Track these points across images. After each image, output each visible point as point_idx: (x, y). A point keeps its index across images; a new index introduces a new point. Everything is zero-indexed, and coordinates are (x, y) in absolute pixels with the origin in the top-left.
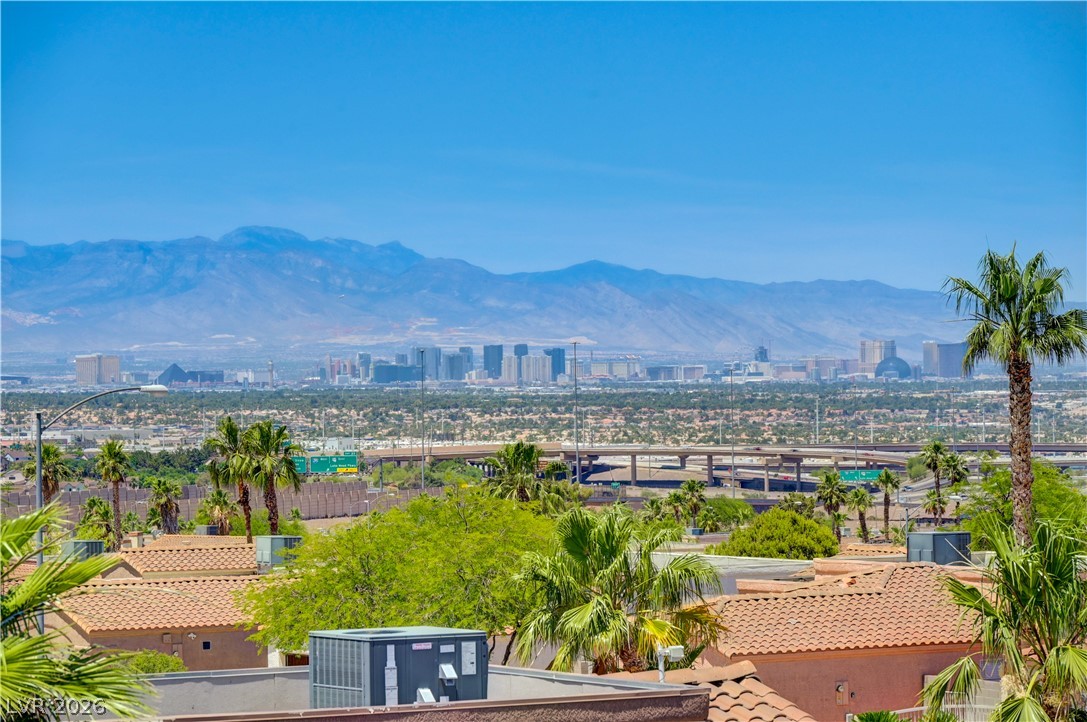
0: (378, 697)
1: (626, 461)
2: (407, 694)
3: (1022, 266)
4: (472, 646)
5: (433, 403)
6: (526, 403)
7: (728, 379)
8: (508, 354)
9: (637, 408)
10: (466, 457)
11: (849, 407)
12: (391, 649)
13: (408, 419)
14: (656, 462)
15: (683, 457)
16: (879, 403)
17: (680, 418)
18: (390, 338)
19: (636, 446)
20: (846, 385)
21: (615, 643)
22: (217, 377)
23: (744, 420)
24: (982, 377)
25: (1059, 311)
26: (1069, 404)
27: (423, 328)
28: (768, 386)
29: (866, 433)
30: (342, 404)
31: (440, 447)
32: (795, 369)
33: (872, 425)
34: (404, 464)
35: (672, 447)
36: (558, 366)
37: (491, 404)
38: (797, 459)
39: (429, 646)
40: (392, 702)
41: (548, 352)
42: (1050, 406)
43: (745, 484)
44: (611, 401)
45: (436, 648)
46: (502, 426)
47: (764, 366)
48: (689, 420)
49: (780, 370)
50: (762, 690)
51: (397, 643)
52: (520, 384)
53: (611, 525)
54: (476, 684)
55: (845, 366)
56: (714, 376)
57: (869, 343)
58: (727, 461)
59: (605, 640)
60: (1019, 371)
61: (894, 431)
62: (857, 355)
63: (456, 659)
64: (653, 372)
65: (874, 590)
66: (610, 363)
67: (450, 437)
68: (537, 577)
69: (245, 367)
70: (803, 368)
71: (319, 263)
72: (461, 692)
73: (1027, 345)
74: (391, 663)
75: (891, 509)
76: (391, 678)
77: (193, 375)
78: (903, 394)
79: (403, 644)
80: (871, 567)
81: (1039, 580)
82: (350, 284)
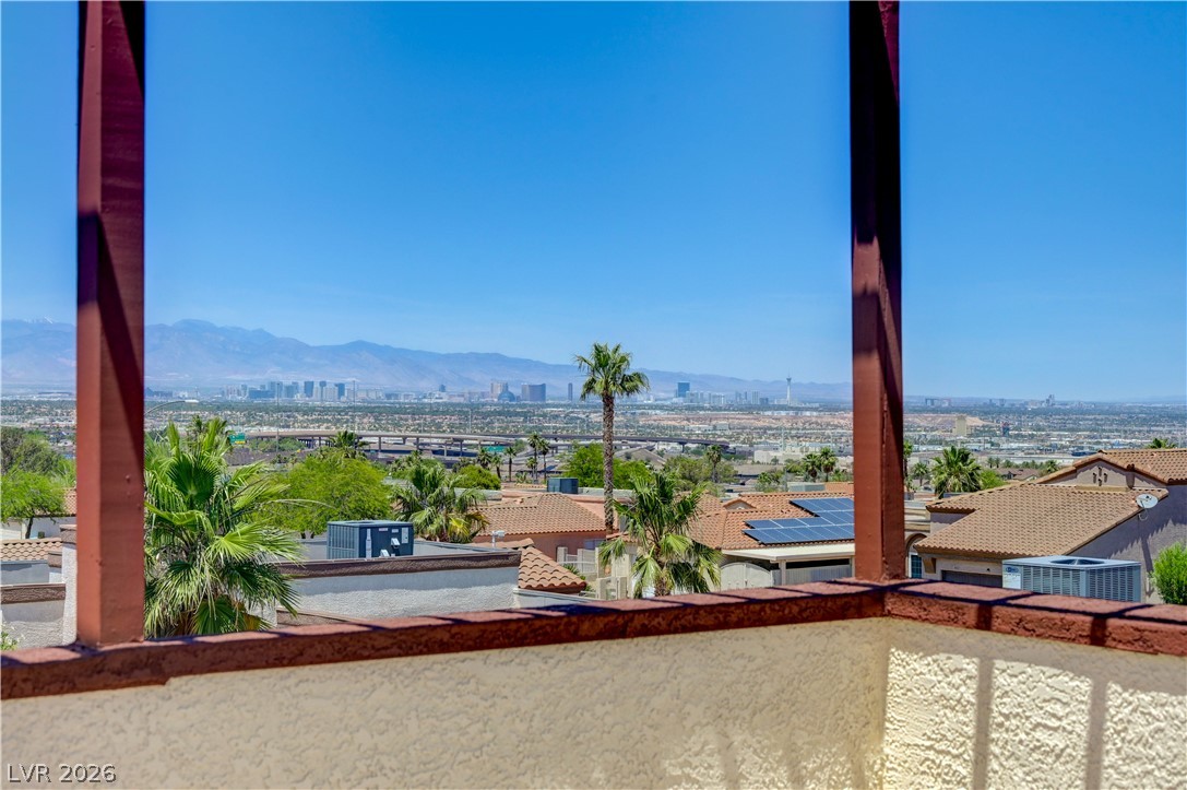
0: (362, 554)
1: (376, 440)
2: (376, 553)
3: (611, 349)
4: (407, 529)
5: (279, 409)
6: (325, 410)
7: (426, 401)
8: (317, 385)
9: (380, 414)
10: (296, 436)
11: (485, 415)
12: (369, 531)
13: (266, 417)
14: (390, 441)
15: (405, 438)
16: (500, 414)
17: (401, 419)
18: (257, 377)
19: (380, 432)
20: (484, 405)
21: (437, 530)
22: (169, 395)
23: (433, 421)
24: (550, 402)
25: (628, 373)
26: (592, 416)
27: (274, 372)
28: (445, 404)
29: (493, 428)
30: (232, 409)
31: (283, 431)
32: (459, 396)
33: (496, 424)
34: (265, 439)
35: (398, 433)
36: (341, 392)
37: (308, 411)
38: (461, 440)
39: (386, 529)
40: (369, 557)
41: (336, 385)
42: (583, 416)
43: (435, 452)
44: (368, 410)
45: (390, 531)
46: (313, 421)
47: (443, 394)
48: (407, 420)
49: (451, 396)
50: (537, 552)
51: (373, 528)
52: (322, 400)
53: (435, 471)
54: (408, 548)
55: (483, 395)
56: (419, 399)
57: (495, 384)
58: (426, 441)
59: (432, 528)
60: (608, 400)
61: (507, 428)
62: (489, 390)
63: (399, 536)
64: (389, 396)
65: (533, 505)
66: (367, 391)
67: (288, 427)
68: (399, 497)
69: (183, 389)
70: (463, 396)
71: (222, 338)
72: (401, 552)
73: (612, 388)
74: (369, 537)
75: (513, 466)
76: (369, 545)
77: (157, 393)
78: (512, 410)
79: (374, 528)
80: (531, 494)
81: (656, 502)
82: (238, 349)
